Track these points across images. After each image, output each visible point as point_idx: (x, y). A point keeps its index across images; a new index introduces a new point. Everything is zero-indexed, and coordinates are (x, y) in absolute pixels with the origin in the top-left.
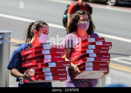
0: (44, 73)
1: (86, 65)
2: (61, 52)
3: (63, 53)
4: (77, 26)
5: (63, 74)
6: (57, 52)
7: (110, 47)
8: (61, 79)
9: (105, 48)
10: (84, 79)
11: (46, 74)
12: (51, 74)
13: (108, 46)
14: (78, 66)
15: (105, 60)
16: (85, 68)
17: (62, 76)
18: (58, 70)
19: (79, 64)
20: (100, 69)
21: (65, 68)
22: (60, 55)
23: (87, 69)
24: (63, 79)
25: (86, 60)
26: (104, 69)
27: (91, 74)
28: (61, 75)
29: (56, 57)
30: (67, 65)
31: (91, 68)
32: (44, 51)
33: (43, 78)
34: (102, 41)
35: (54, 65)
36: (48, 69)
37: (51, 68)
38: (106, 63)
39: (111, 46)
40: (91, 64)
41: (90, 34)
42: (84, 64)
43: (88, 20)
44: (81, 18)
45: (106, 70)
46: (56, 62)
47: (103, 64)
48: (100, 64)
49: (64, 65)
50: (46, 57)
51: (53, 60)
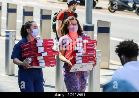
0: (38, 60)
1: (76, 59)
2: (51, 45)
3: (52, 45)
4: (68, 29)
5: (53, 61)
6: (48, 45)
7: (95, 44)
8: (52, 64)
9: (91, 45)
10: (77, 72)
11: (40, 61)
12: (44, 61)
13: (93, 43)
14: (71, 61)
15: (92, 54)
16: (75, 61)
17: (52, 63)
18: (49, 58)
19: (71, 59)
20: (88, 61)
21: (54, 56)
22: (50, 47)
23: (77, 62)
24: (53, 64)
25: (76, 55)
26: (91, 61)
27: (82, 67)
28: (51, 61)
29: (47, 48)
30: (56, 54)
31: (81, 61)
32: (38, 44)
33: (38, 65)
34: (89, 40)
35: (45, 54)
36: (42, 58)
37: (43, 56)
38: (93, 56)
39: (96, 42)
40: (81, 58)
41: (80, 36)
42: (74, 59)
43: (76, 24)
44: (70, 23)
45: (93, 62)
46: (47, 52)
47: (91, 58)
48: (88, 58)
49: (53, 54)
50: (39, 48)
51: (45, 51)
